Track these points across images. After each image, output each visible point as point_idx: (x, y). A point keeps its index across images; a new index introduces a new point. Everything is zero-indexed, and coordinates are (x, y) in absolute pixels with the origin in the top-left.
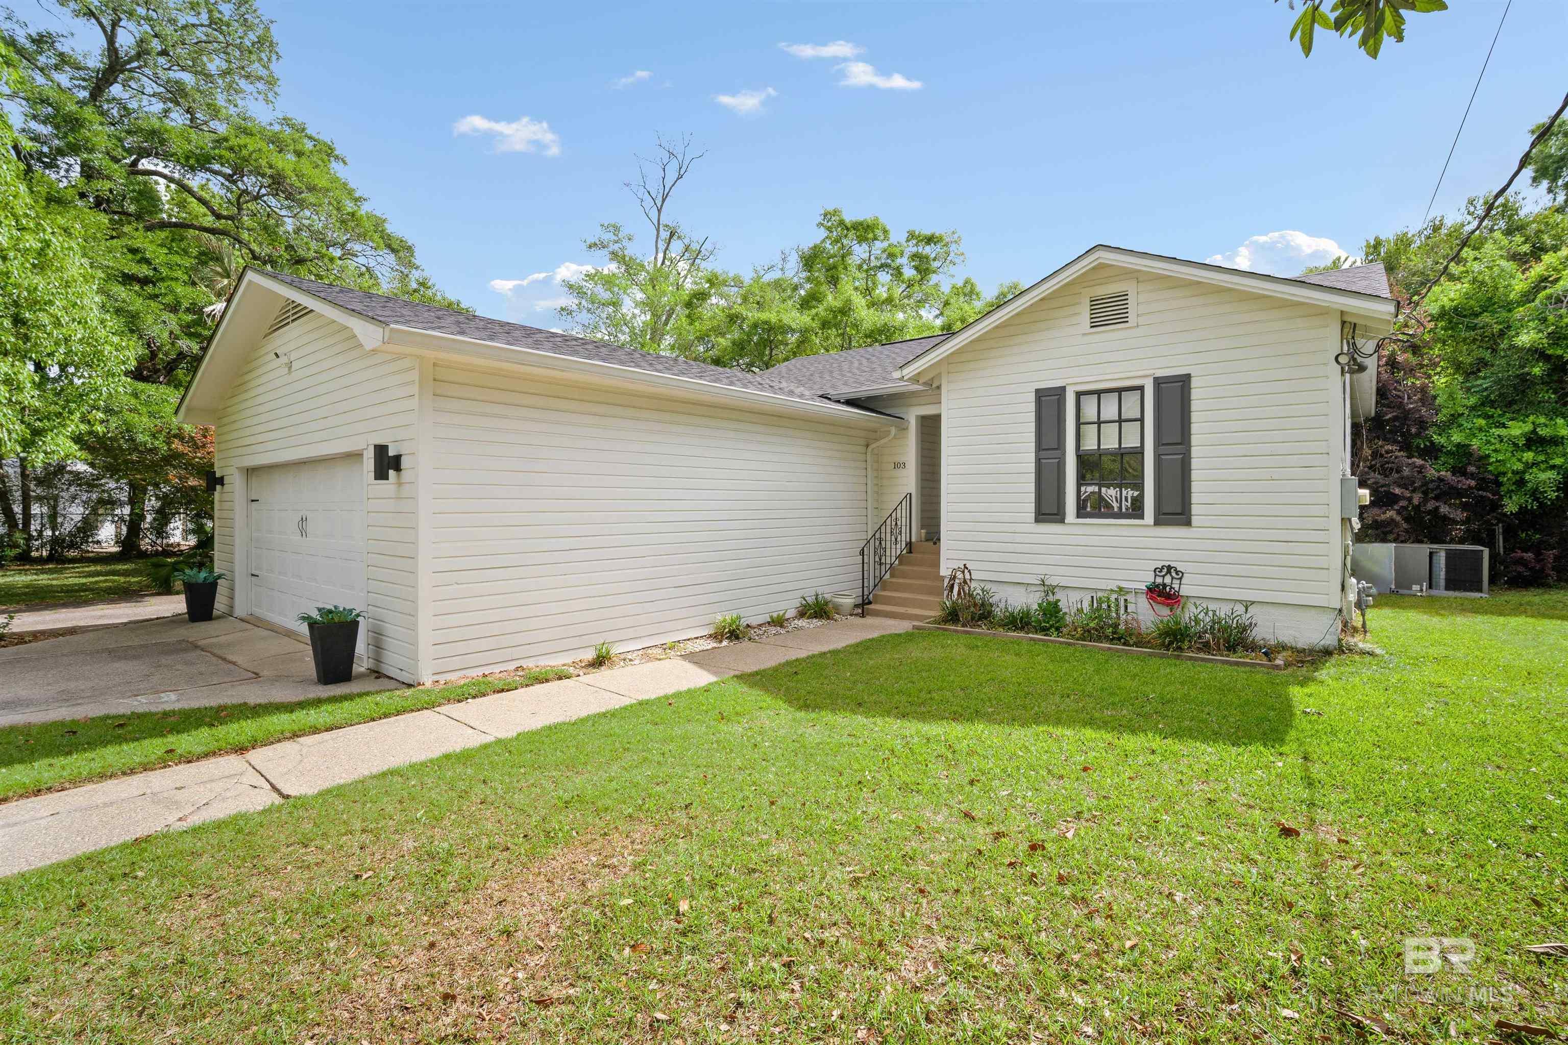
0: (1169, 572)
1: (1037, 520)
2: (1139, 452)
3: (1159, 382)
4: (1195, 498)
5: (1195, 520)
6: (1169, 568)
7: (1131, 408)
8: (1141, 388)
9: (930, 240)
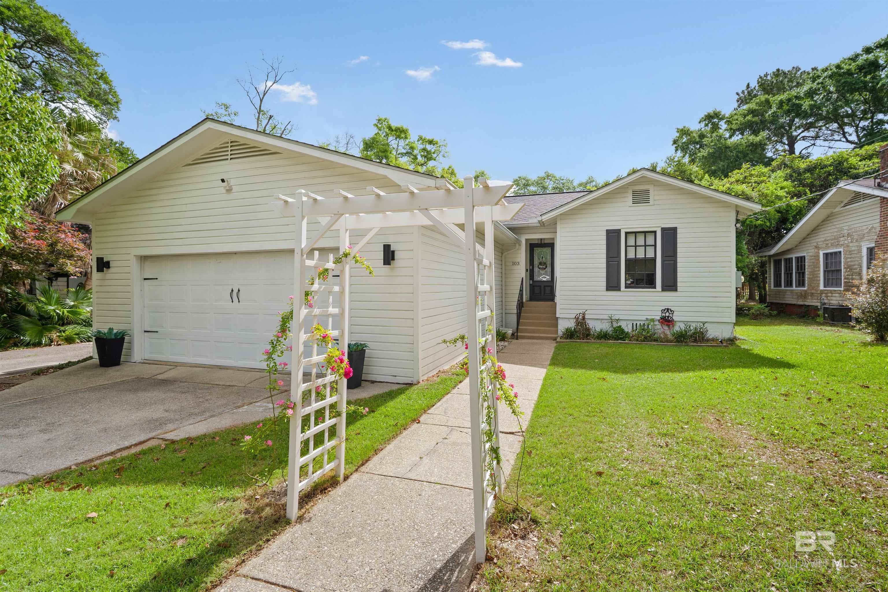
0: (668, 311)
1: (607, 290)
2: (654, 260)
3: (663, 230)
4: (679, 280)
5: (679, 289)
6: (668, 309)
7: (650, 240)
8: (655, 232)
9: (431, 142)
